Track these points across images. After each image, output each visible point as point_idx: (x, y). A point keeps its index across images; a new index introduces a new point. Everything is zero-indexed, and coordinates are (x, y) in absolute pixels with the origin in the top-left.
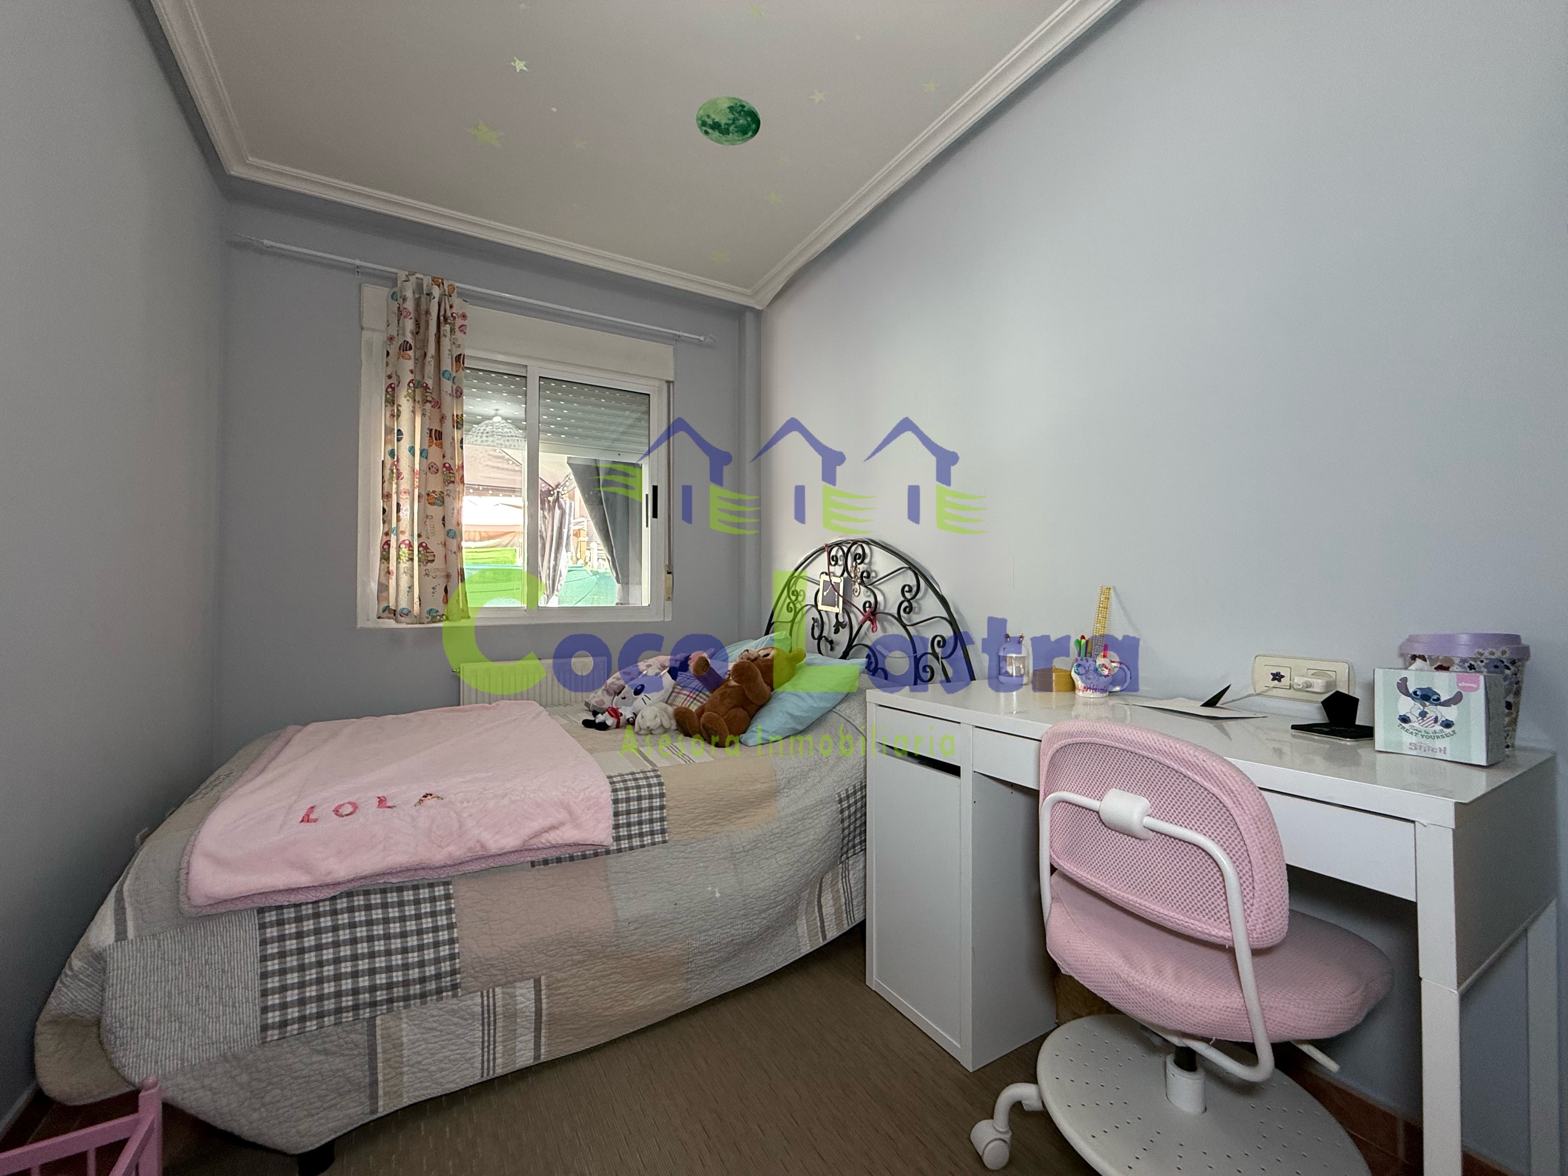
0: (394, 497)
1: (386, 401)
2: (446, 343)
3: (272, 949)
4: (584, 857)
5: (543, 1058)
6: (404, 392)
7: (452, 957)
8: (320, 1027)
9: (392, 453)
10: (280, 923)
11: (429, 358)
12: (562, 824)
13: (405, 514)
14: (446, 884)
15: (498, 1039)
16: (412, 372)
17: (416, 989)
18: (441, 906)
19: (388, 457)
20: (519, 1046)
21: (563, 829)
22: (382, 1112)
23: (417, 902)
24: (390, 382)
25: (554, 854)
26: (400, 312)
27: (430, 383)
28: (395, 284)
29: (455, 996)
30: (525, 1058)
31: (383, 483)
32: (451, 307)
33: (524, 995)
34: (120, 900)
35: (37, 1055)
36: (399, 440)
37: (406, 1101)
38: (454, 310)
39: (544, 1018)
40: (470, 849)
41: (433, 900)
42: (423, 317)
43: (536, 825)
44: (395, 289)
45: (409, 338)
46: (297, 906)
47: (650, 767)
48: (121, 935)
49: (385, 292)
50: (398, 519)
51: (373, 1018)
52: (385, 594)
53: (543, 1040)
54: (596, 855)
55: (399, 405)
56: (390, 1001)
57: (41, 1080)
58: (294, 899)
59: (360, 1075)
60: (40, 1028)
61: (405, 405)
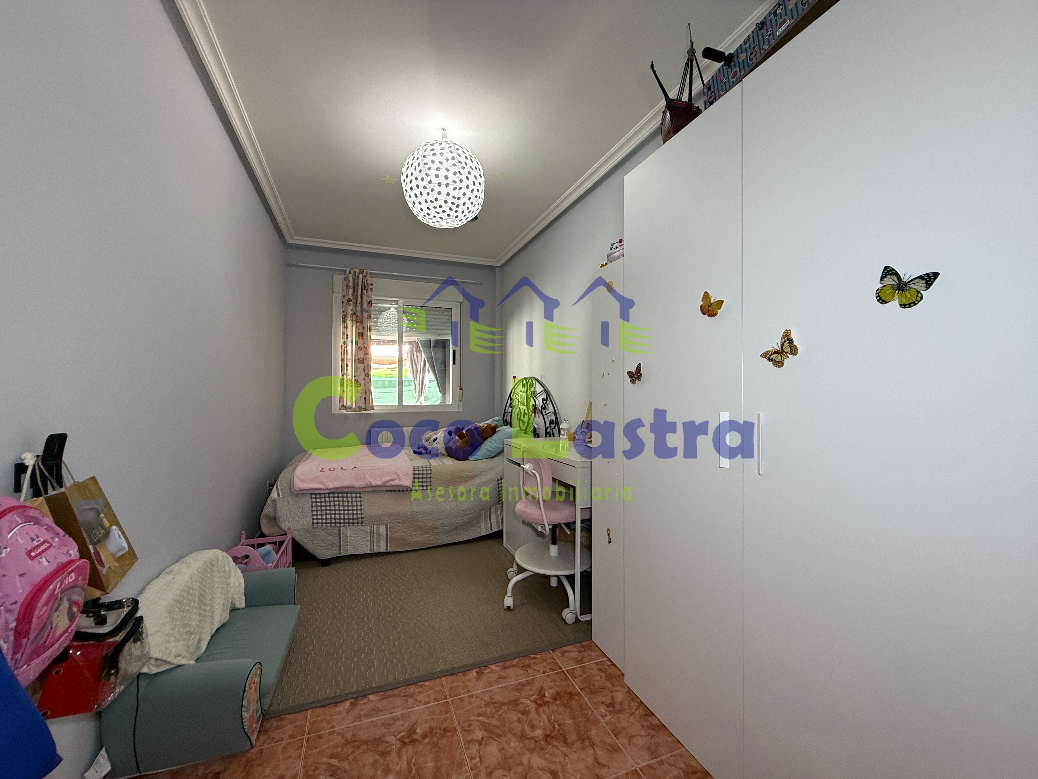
0: (345, 360)
1: (342, 321)
2: (365, 297)
3: (314, 504)
4: (403, 491)
5: (389, 550)
6: (349, 319)
7: (361, 514)
8: (327, 526)
9: (344, 343)
10: (316, 498)
11: (358, 304)
12: (395, 479)
13: (349, 368)
14: (360, 494)
15: (375, 541)
16: (352, 310)
17: (351, 521)
18: (359, 499)
19: (343, 344)
20: (381, 545)
21: (396, 481)
22: (342, 554)
23: (352, 497)
24: (344, 314)
25: (392, 489)
26: (347, 286)
27: (359, 314)
28: (346, 274)
29: (362, 525)
30: (383, 549)
31: (341, 354)
32: (367, 281)
33: (383, 529)
34: (277, 487)
35: (261, 524)
36: (347, 338)
37: (349, 554)
38: (368, 282)
39: (389, 538)
40: (367, 484)
41: (356, 497)
42: (356, 286)
43: (387, 479)
44: (346, 276)
45: (351, 297)
46: (320, 494)
47: (429, 464)
48: (279, 496)
49: (342, 277)
50: (347, 370)
51: (340, 527)
52: (342, 400)
53: (389, 545)
54: (407, 491)
55: (347, 324)
56: (344, 523)
57: (263, 530)
58: (320, 492)
59: (336, 542)
60: (261, 517)
61: (349, 323)
